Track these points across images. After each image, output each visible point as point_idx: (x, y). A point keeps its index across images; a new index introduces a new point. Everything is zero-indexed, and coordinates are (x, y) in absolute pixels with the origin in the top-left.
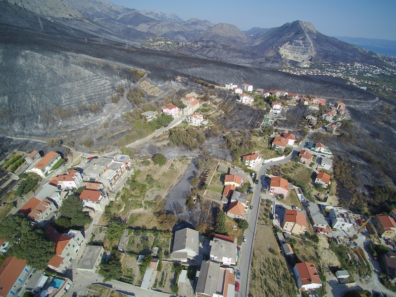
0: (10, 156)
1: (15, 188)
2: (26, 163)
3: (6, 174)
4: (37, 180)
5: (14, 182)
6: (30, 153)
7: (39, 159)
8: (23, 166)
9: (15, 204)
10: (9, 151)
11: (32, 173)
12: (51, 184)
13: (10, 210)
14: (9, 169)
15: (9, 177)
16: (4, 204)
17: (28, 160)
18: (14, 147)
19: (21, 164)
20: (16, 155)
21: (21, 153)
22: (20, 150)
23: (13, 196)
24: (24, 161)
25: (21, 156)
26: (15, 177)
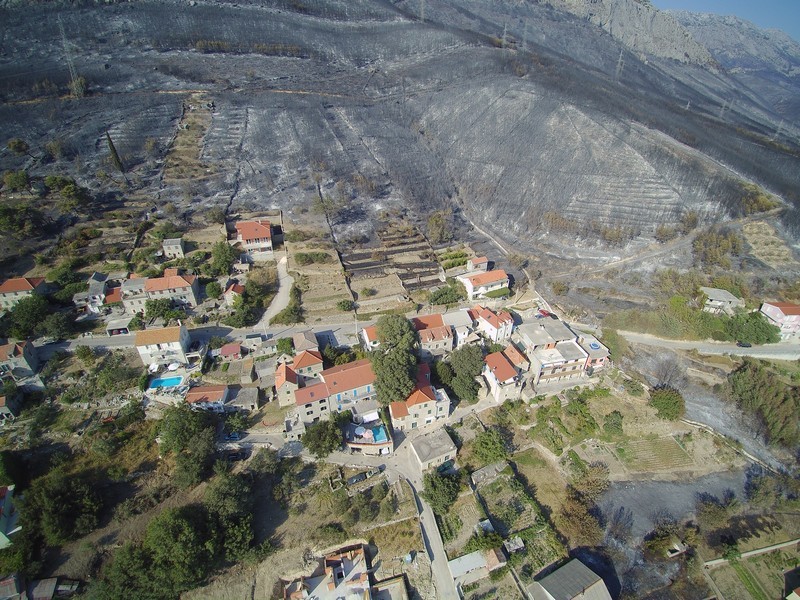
0: (456, 248)
1: (433, 290)
2: (465, 268)
3: (437, 266)
4: (461, 297)
5: (438, 280)
6: (479, 256)
7: (481, 272)
8: (460, 269)
9: (419, 307)
10: (461, 241)
11: (462, 284)
12: (470, 313)
13: (409, 310)
14: (443, 263)
15: (437, 272)
16: (410, 299)
17: (470, 265)
18: (469, 239)
19: (459, 264)
20: (464, 251)
21: (468, 251)
22: (471, 247)
23: (424, 297)
24: (465, 263)
25: (467, 255)
26: (442, 277)
